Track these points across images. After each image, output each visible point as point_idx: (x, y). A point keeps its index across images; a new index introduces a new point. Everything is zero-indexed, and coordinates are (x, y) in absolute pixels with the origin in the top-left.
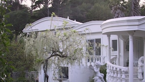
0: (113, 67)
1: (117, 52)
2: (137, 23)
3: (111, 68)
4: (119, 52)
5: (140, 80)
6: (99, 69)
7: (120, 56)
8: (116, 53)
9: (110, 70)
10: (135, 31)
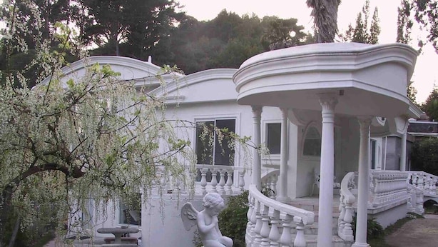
0: (267, 208)
1: (281, 156)
2: (351, 65)
3: (262, 210)
4: (287, 158)
5: (346, 242)
6: (216, 220)
7: (286, 167)
8: (278, 159)
9: (258, 213)
10: (341, 91)
